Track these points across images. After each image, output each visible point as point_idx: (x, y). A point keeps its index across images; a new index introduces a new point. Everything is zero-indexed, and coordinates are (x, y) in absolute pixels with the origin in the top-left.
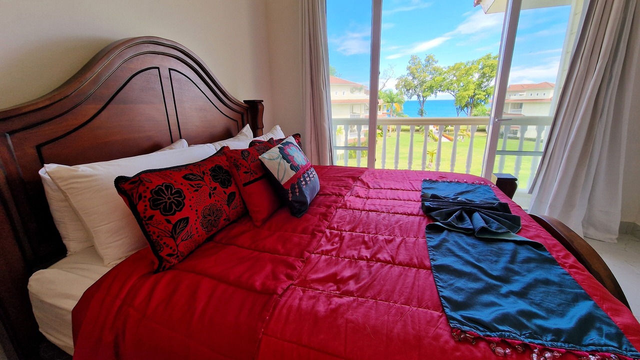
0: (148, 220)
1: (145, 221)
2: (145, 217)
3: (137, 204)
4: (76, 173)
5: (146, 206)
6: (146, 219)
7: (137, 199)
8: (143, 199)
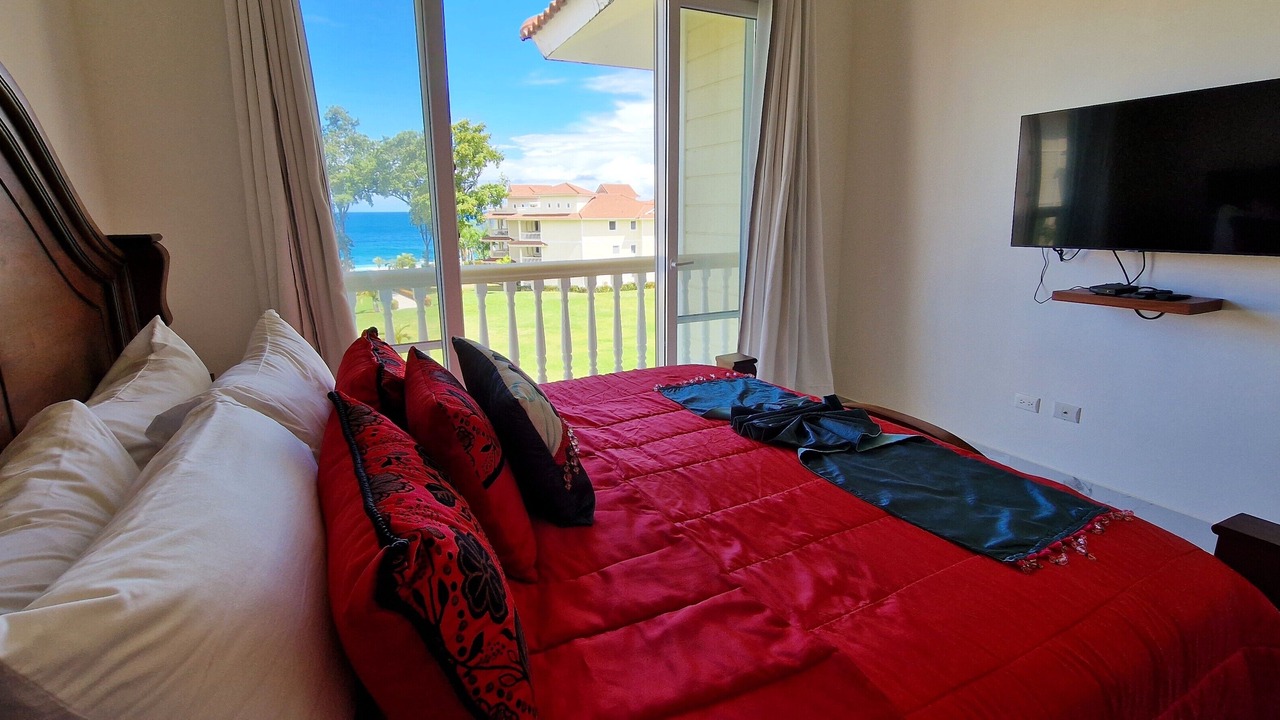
0: (473, 655)
1: (463, 664)
2: (462, 651)
3: (438, 622)
4: (119, 617)
5: (461, 614)
6: (466, 657)
7: (438, 607)
8: (451, 594)
